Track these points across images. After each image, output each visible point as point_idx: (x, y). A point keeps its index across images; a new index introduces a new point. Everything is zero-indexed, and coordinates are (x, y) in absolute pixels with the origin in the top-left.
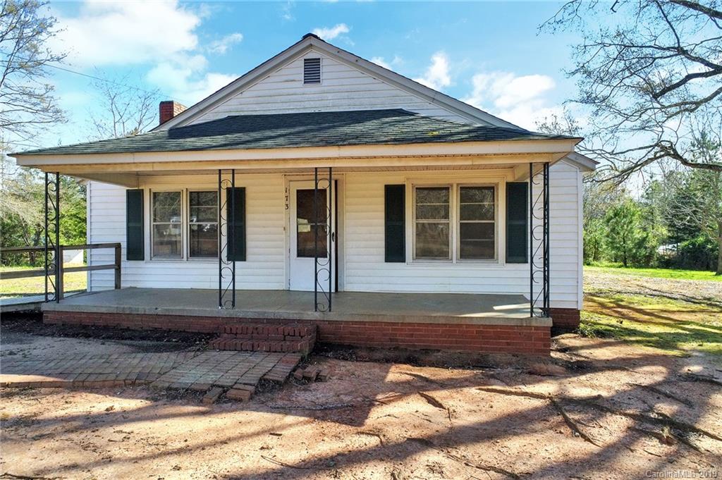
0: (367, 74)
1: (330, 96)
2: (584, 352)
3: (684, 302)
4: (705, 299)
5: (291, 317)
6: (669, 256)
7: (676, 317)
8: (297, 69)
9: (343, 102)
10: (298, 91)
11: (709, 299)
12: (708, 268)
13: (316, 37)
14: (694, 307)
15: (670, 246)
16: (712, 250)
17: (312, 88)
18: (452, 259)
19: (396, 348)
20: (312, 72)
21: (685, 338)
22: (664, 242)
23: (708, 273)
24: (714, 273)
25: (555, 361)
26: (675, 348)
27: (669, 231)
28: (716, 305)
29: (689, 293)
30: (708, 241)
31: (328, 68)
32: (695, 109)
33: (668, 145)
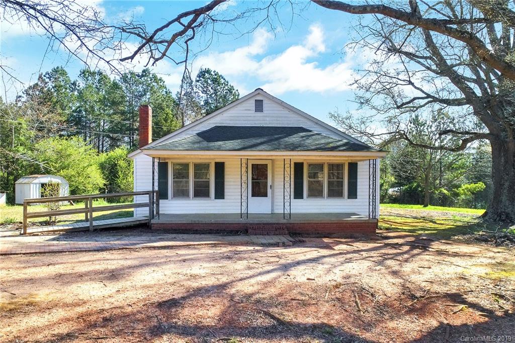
0: (285, 109)
1: (268, 119)
2: (385, 234)
3: (413, 219)
4: (422, 217)
5: (274, 222)
6: (396, 195)
7: (411, 224)
8: (252, 104)
9: (274, 122)
10: (252, 115)
11: (424, 217)
12: (418, 203)
13: (262, 90)
14: (418, 221)
15: (396, 189)
16: (421, 191)
17: (259, 114)
18: (324, 197)
19: (318, 233)
20: (259, 106)
21: (418, 230)
22: (393, 186)
23: (419, 206)
24: (423, 206)
25: (378, 236)
26: (415, 233)
27: (396, 179)
28: (427, 220)
29: (414, 215)
30: (418, 186)
31: (266, 105)
32: (415, 111)
33: (403, 132)
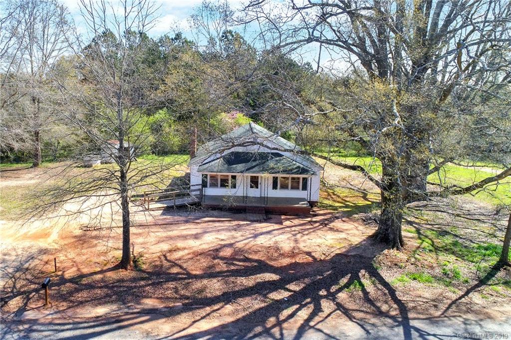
2: (317, 212)
18: (289, 189)
25: (311, 214)
